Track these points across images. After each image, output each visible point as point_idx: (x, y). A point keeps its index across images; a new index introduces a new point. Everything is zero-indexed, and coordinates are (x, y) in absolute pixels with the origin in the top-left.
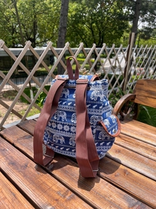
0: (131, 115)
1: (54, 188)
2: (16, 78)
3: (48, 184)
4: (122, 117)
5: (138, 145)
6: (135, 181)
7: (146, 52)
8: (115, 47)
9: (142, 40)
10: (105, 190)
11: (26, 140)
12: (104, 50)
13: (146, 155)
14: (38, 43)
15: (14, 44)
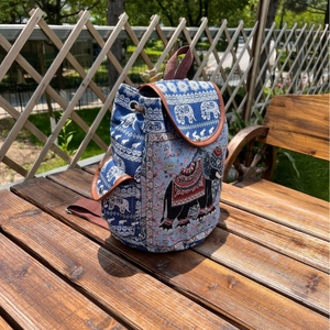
0: (258, 170)
1: (80, 313)
2: (19, 91)
3: (69, 305)
4: (241, 173)
5: (261, 227)
6: (249, 298)
7: (293, 39)
8: (228, 26)
9: (289, 13)
10: (186, 315)
11: (28, 219)
12: (204, 33)
13: (277, 246)
14: (66, 16)
15: (13, 17)
